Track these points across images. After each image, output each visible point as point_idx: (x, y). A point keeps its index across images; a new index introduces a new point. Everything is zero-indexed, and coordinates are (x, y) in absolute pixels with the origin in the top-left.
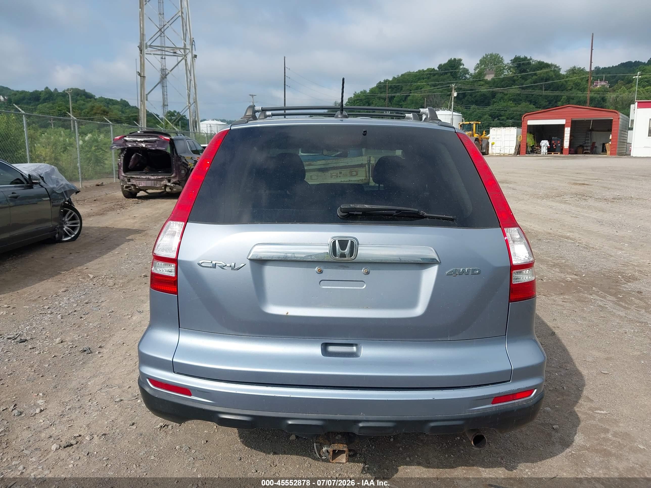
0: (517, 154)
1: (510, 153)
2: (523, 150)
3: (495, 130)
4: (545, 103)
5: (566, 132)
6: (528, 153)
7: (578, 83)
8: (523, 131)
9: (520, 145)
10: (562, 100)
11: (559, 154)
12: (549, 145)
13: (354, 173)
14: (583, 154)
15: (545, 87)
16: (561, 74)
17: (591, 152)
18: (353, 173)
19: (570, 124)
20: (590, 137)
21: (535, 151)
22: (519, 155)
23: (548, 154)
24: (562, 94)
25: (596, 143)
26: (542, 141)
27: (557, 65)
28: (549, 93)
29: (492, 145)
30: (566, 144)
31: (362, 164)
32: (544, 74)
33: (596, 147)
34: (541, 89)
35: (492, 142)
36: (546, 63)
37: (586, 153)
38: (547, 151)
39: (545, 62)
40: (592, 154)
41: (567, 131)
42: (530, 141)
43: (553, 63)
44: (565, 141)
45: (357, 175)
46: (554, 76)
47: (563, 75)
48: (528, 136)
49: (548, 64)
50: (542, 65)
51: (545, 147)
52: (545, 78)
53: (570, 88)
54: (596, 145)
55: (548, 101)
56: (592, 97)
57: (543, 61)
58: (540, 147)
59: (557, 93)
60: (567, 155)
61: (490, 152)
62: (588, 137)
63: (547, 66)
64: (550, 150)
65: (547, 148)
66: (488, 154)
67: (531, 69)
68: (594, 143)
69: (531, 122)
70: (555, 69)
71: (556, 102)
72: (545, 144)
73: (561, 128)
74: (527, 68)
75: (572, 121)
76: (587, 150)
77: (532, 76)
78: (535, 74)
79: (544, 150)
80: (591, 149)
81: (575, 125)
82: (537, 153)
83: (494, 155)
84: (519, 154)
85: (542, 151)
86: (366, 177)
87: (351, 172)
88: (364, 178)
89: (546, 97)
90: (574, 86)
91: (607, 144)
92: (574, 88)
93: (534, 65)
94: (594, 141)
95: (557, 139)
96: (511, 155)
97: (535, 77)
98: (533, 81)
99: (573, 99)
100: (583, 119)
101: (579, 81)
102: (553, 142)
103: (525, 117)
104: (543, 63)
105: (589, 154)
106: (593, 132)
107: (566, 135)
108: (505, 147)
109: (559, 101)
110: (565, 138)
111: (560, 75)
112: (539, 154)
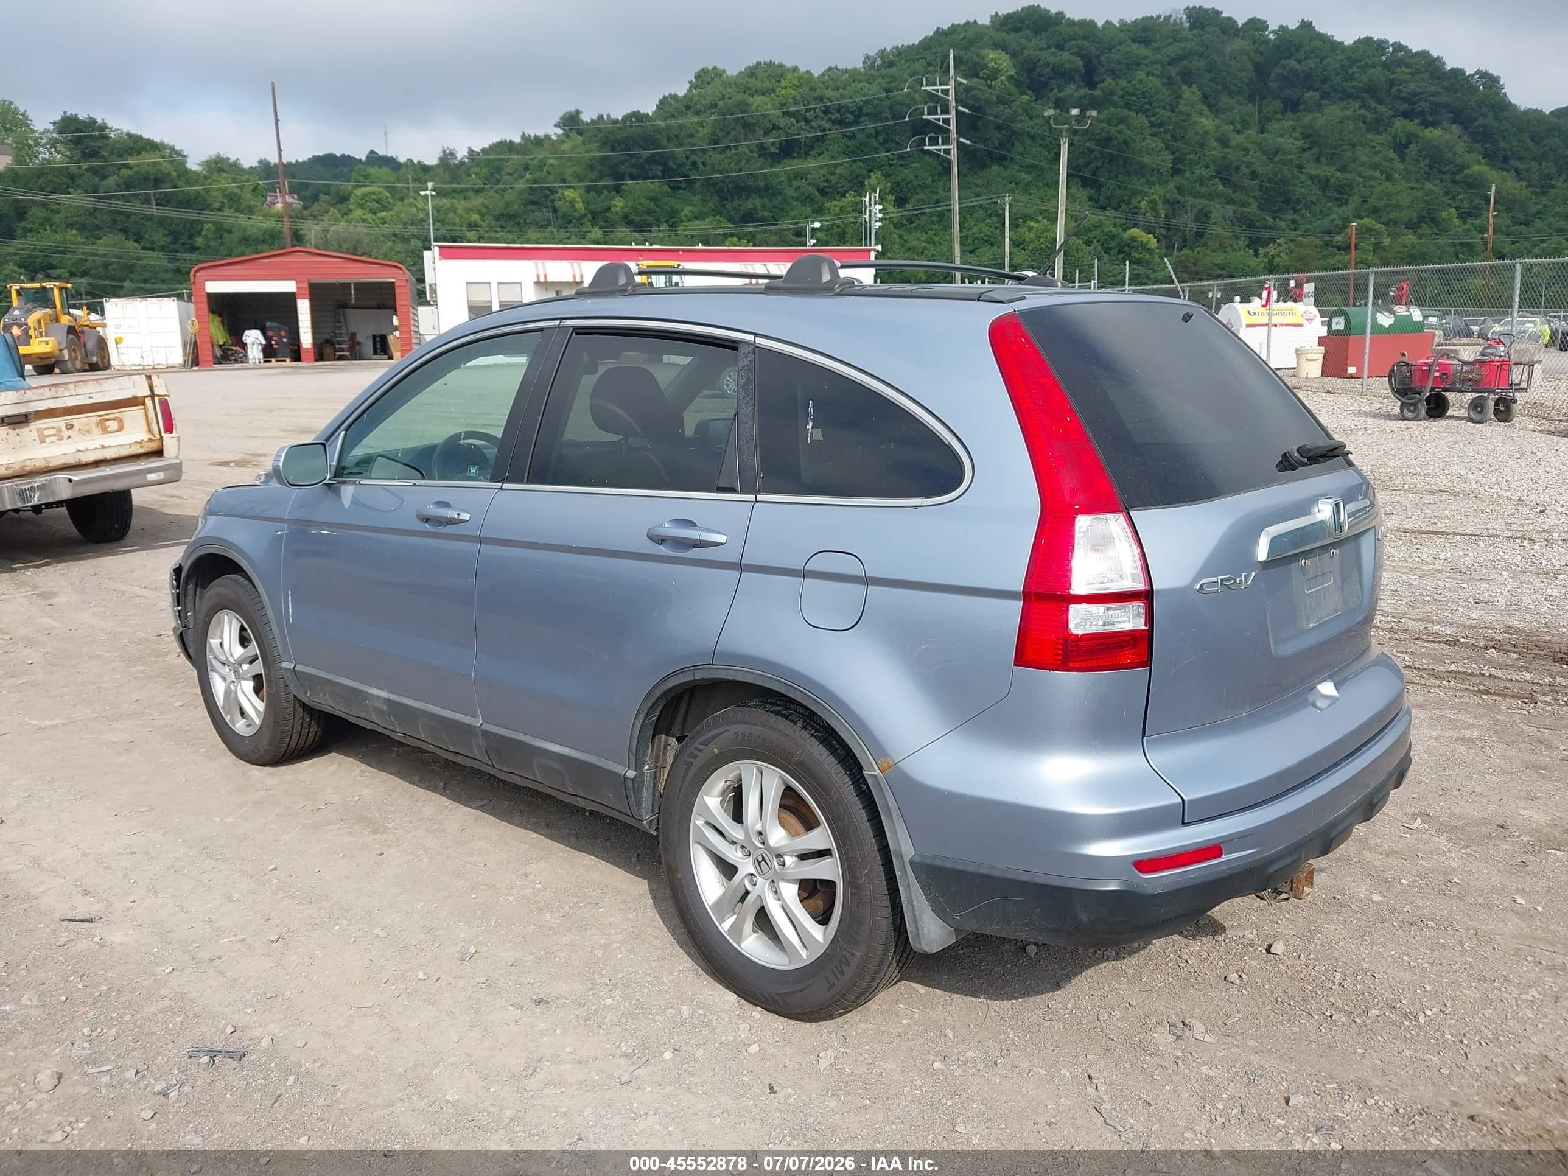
0: (192, 366)
1: (171, 362)
2: (206, 354)
3: (120, 305)
4: (164, 239)
5: (300, 311)
6: (216, 361)
7: (235, 194)
8: (197, 310)
9: (195, 343)
10: (204, 233)
11: (288, 362)
12: (264, 342)
13: (113, 425)
14: (335, 360)
15: (155, 199)
16: (190, 170)
17: (351, 355)
18: (108, 423)
19: (307, 292)
20: (342, 320)
21: (232, 355)
22: (196, 368)
23: (266, 361)
24: (202, 218)
25: (358, 336)
26: (247, 332)
27: (177, 148)
28: (167, 212)
29: (117, 343)
30: (306, 339)
31: (135, 398)
32: (148, 166)
33: (359, 344)
34: (147, 201)
35: (117, 336)
36: (148, 140)
37: (340, 358)
38: (261, 356)
39: (146, 136)
40: (355, 359)
41: (304, 307)
42: (217, 332)
43: (166, 142)
44: (301, 331)
45: (121, 428)
46: (174, 174)
47: (195, 172)
48: (210, 320)
49: (153, 141)
50: (138, 145)
51: (255, 347)
52: (152, 177)
53: (216, 205)
54: (359, 339)
55: (171, 233)
56: (273, 229)
57: (139, 133)
58: (244, 346)
59: (191, 215)
60: (312, 364)
61: (114, 360)
62: (340, 322)
63: (152, 146)
64: (269, 352)
65: (260, 348)
66: (107, 366)
67: (113, 150)
68: (353, 336)
69: (215, 287)
70: (176, 157)
71: (191, 237)
72: (253, 338)
73: (288, 301)
74: (100, 148)
75: (310, 285)
76: (342, 350)
77: (119, 169)
78: (127, 166)
79: (255, 353)
80: (350, 347)
81: (318, 293)
82: (236, 361)
83: (128, 368)
84: (197, 365)
85: (250, 356)
86: (150, 431)
87: (102, 422)
88: (145, 437)
89: (162, 222)
90: (225, 201)
91: (391, 336)
92: (226, 205)
93: (116, 142)
94: (353, 329)
95: (278, 328)
96: (172, 367)
97: (125, 172)
98: (121, 181)
99: (230, 232)
100: (333, 281)
101: (236, 190)
102: (270, 334)
103: (196, 272)
104: (140, 137)
105: (349, 359)
106: (348, 310)
107: (301, 317)
108: (154, 350)
109: (199, 234)
110: (301, 324)
111: (187, 171)
112: (242, 362)
